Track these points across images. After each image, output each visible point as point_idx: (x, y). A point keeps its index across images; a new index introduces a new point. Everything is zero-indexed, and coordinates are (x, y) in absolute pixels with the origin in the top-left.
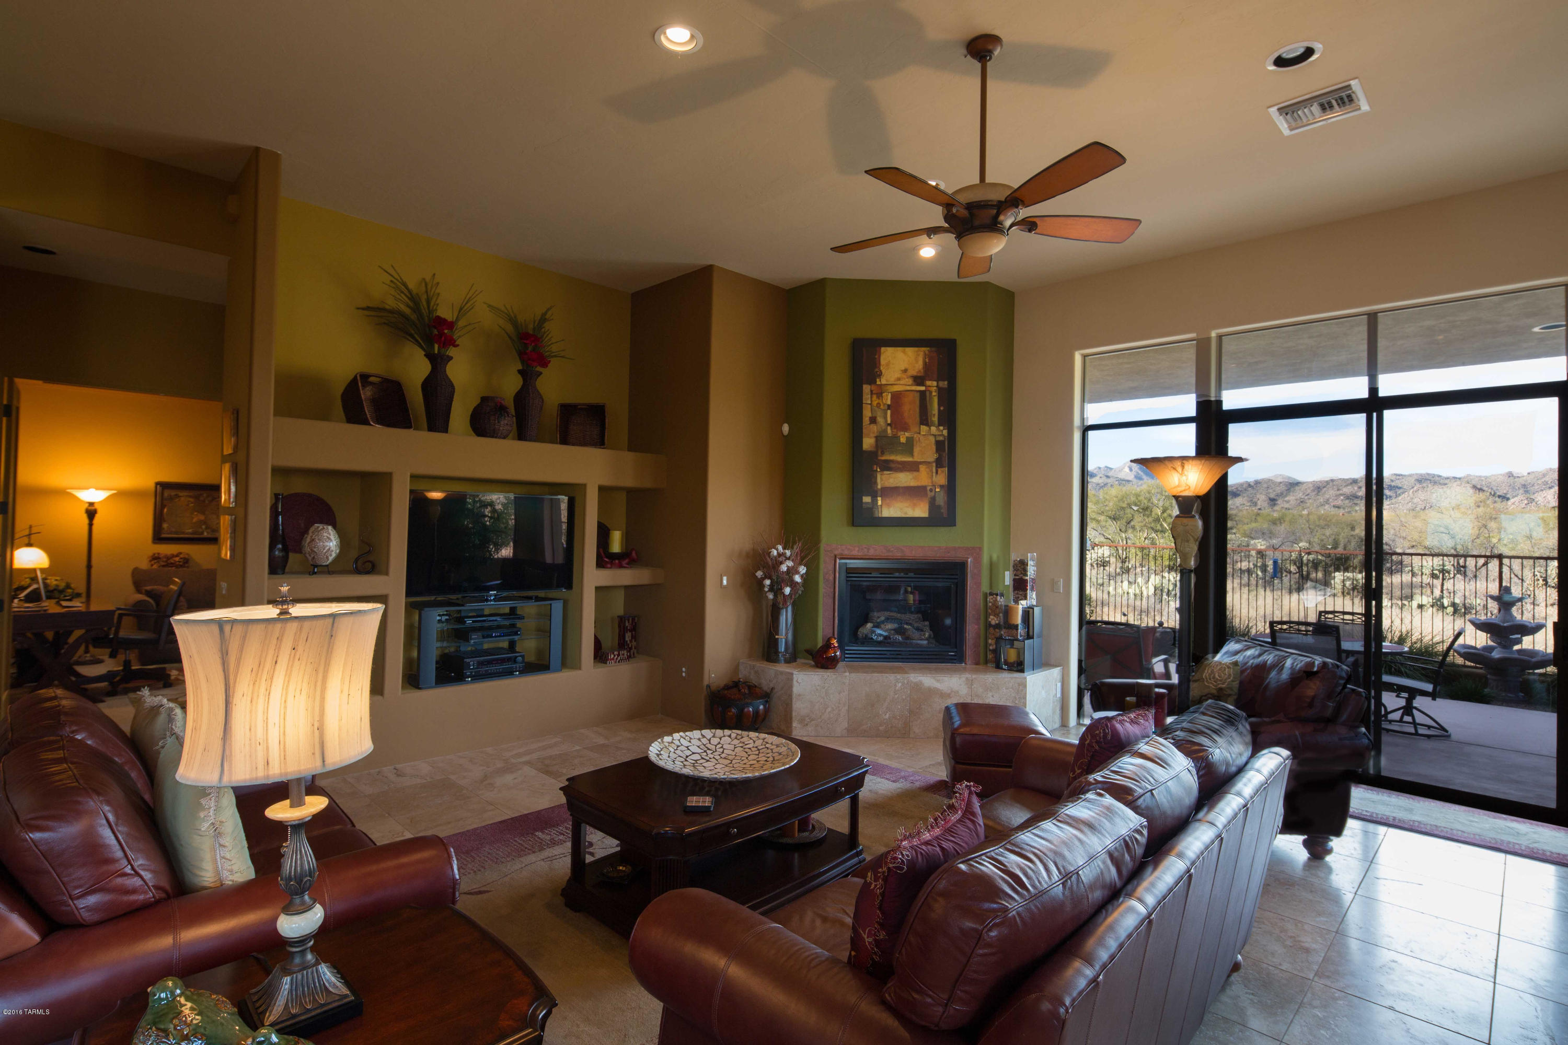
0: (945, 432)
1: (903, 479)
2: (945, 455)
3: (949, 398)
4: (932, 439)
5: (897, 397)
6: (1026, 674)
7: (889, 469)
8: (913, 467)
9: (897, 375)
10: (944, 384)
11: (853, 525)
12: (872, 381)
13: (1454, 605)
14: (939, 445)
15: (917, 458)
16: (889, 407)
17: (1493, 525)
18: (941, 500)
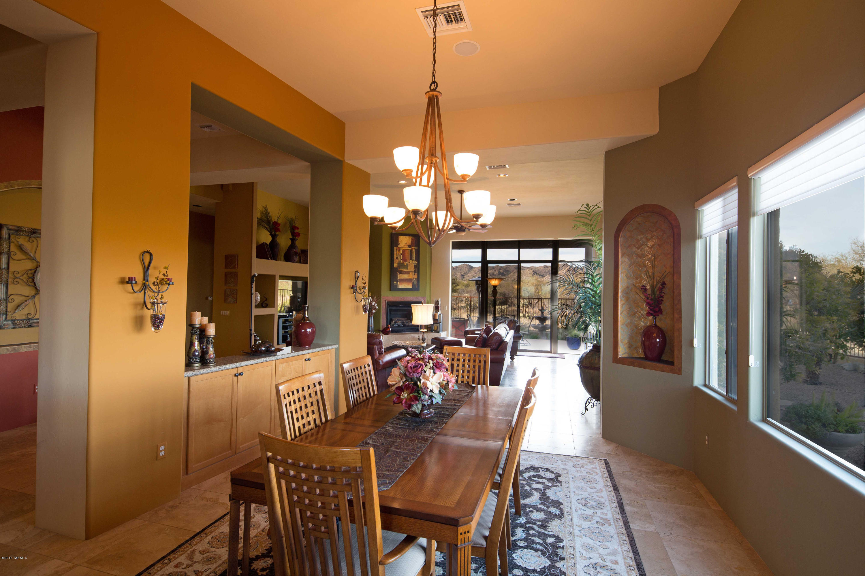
0: (417, 262)
1: (405, 276)
2: (417, 269)
3: (418, 252)
4: (413, 264)
5: (404, 251)
6: (440, 333)
7: (401, 273)
8: (408, 273)
9: (404, 245)
10: (417, 248)
11: (391, 290)
12: (397, 246)
13: (529, 316)
14: (415, 266)
15: (409, 270)
16: (401, 254)
17: (539, 288)
18: (416, 283)
